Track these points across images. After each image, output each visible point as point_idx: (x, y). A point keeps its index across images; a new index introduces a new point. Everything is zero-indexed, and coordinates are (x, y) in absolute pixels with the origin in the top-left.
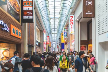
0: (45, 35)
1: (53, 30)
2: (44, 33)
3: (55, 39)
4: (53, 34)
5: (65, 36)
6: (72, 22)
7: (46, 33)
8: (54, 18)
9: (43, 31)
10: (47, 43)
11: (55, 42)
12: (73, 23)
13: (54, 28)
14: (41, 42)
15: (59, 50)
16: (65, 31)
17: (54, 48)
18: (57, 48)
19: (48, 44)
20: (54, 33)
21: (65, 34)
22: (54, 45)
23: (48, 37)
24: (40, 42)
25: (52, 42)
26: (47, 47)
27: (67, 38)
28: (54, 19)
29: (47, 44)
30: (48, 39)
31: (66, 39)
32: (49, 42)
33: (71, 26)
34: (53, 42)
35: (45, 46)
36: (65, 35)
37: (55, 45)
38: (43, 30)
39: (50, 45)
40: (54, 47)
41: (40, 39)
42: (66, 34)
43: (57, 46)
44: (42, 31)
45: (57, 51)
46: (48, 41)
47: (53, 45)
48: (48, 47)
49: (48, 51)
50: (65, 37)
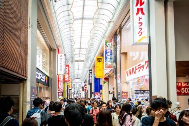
0: (61, 60)
1: (77, 51)
2: (59, 55)
3: (80, 72)
4: (76, 61)
5: (108, 59)
6: (142, 9)
7: (63, 55)
8: (82, 19)
9: (57, 51)
10: (64, 79)
11: (78, 80)
12: (145, 11)
13: (79, 47)
14: (51, 77)
15: (86, 95)
16: (109, 48)
17: (76, 91)
18: (83, 90)
19: (66, 81)
20: (79, 61)
21: (109, 54)
22: (77, 86)
23: (67, 66)
24: (48, 75)
25: (74, 80)
26: (64, 89)
27: (114, 64)
28: (81, 21)
29: (64, 81)
30: (67, 70)
31: (109, 67)
32: (69, 77)
33: (140, 19)
34: (76, 80)
35: (61, 85)
36: (109, 57)
37: (79, 85)
38: (56, 48)
39: (70, 84)
40: (76, 89)
41: (48, 68)
42: (111, 54)
43: (83, 87)
44: (55, 50)
45: (83, 95)
46: (66, 76)
47: (74, 85)
48: (66, 88)
49: (66, 96)
50: (109, 63)
